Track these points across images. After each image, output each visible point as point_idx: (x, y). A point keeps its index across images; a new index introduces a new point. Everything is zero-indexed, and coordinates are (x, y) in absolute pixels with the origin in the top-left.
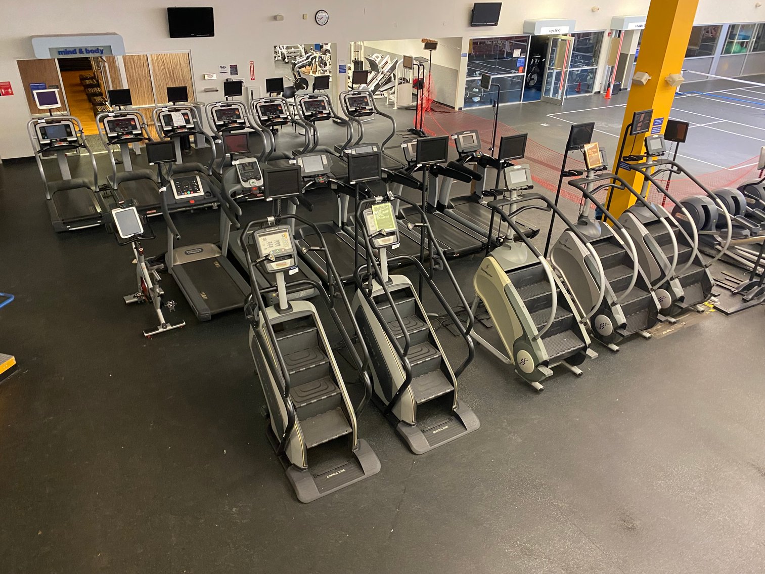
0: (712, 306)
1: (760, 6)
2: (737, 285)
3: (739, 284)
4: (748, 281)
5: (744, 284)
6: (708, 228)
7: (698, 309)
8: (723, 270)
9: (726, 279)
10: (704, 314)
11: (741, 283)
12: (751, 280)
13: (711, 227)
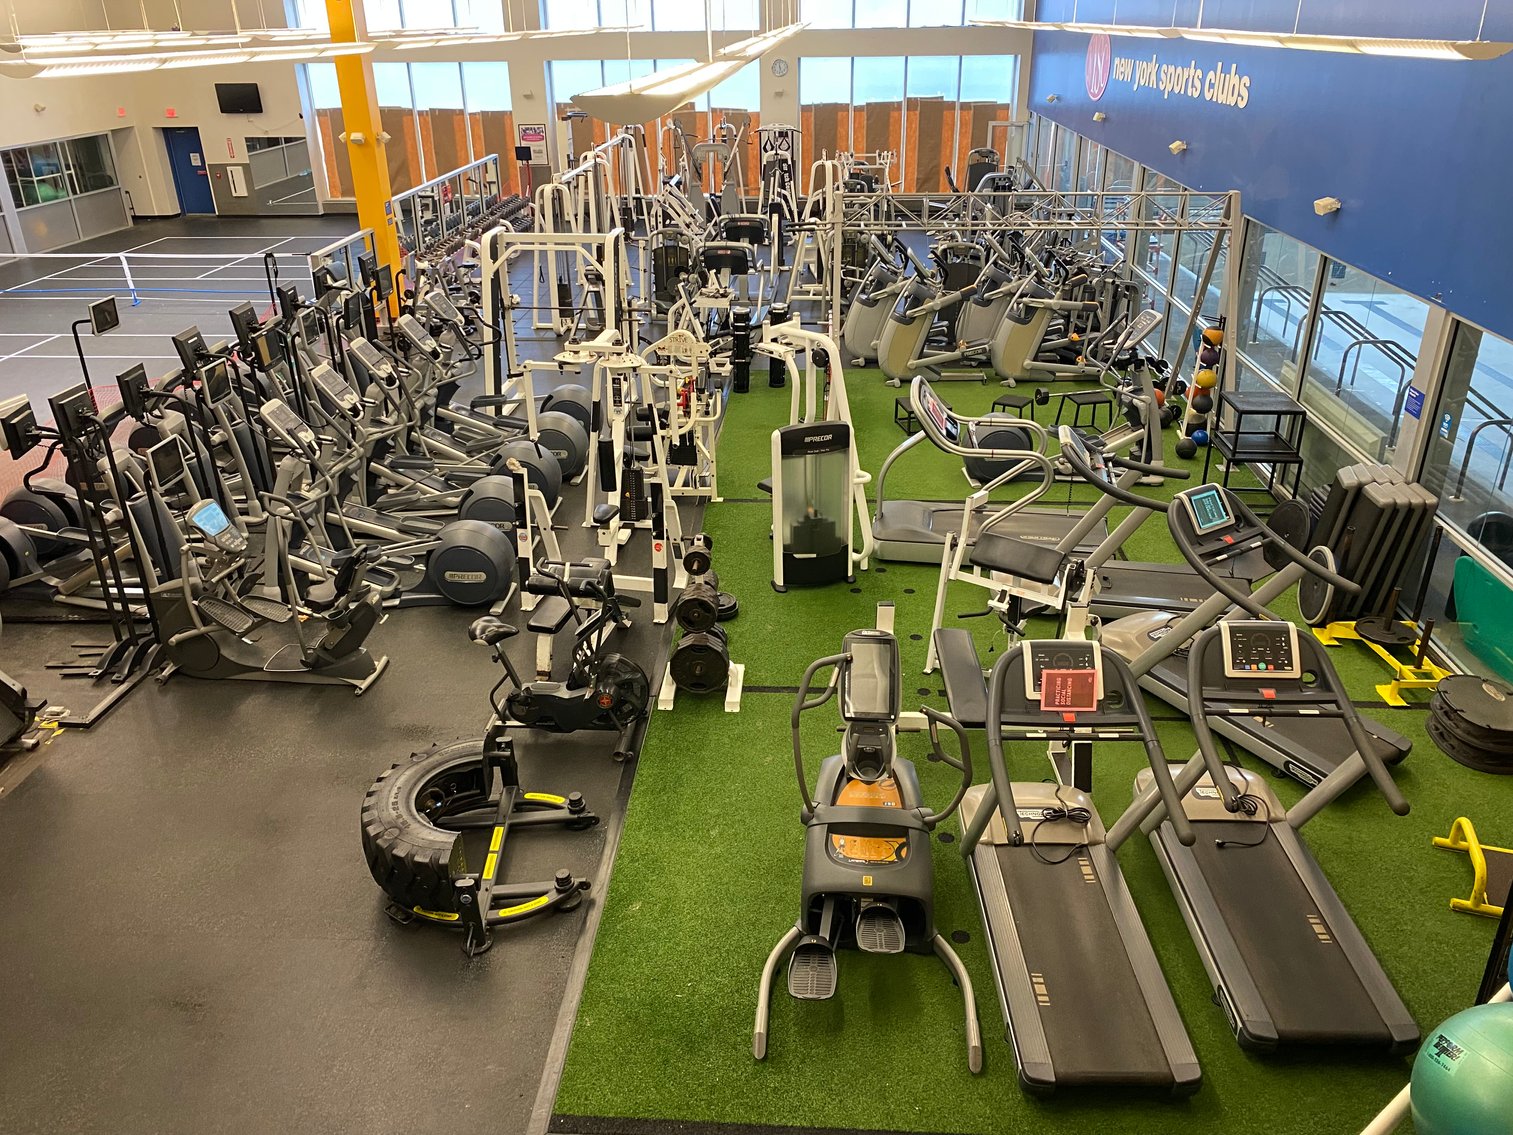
0: (55, 724)
1: (43, 109)
2: (99, 659)
3: (101, 654)
4: (116, 643)
5: (111, 650)
6: (23, 571)
7: (25, 746)
8: (74, 642)
9: (81, 656)
10: (42, 749)
11: (105, 651)
12: (119, 638)
13: (26, 565)
